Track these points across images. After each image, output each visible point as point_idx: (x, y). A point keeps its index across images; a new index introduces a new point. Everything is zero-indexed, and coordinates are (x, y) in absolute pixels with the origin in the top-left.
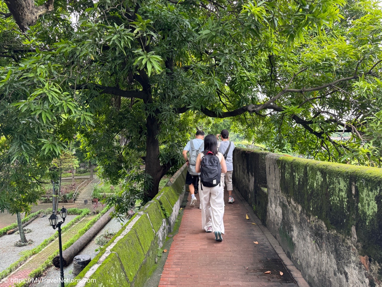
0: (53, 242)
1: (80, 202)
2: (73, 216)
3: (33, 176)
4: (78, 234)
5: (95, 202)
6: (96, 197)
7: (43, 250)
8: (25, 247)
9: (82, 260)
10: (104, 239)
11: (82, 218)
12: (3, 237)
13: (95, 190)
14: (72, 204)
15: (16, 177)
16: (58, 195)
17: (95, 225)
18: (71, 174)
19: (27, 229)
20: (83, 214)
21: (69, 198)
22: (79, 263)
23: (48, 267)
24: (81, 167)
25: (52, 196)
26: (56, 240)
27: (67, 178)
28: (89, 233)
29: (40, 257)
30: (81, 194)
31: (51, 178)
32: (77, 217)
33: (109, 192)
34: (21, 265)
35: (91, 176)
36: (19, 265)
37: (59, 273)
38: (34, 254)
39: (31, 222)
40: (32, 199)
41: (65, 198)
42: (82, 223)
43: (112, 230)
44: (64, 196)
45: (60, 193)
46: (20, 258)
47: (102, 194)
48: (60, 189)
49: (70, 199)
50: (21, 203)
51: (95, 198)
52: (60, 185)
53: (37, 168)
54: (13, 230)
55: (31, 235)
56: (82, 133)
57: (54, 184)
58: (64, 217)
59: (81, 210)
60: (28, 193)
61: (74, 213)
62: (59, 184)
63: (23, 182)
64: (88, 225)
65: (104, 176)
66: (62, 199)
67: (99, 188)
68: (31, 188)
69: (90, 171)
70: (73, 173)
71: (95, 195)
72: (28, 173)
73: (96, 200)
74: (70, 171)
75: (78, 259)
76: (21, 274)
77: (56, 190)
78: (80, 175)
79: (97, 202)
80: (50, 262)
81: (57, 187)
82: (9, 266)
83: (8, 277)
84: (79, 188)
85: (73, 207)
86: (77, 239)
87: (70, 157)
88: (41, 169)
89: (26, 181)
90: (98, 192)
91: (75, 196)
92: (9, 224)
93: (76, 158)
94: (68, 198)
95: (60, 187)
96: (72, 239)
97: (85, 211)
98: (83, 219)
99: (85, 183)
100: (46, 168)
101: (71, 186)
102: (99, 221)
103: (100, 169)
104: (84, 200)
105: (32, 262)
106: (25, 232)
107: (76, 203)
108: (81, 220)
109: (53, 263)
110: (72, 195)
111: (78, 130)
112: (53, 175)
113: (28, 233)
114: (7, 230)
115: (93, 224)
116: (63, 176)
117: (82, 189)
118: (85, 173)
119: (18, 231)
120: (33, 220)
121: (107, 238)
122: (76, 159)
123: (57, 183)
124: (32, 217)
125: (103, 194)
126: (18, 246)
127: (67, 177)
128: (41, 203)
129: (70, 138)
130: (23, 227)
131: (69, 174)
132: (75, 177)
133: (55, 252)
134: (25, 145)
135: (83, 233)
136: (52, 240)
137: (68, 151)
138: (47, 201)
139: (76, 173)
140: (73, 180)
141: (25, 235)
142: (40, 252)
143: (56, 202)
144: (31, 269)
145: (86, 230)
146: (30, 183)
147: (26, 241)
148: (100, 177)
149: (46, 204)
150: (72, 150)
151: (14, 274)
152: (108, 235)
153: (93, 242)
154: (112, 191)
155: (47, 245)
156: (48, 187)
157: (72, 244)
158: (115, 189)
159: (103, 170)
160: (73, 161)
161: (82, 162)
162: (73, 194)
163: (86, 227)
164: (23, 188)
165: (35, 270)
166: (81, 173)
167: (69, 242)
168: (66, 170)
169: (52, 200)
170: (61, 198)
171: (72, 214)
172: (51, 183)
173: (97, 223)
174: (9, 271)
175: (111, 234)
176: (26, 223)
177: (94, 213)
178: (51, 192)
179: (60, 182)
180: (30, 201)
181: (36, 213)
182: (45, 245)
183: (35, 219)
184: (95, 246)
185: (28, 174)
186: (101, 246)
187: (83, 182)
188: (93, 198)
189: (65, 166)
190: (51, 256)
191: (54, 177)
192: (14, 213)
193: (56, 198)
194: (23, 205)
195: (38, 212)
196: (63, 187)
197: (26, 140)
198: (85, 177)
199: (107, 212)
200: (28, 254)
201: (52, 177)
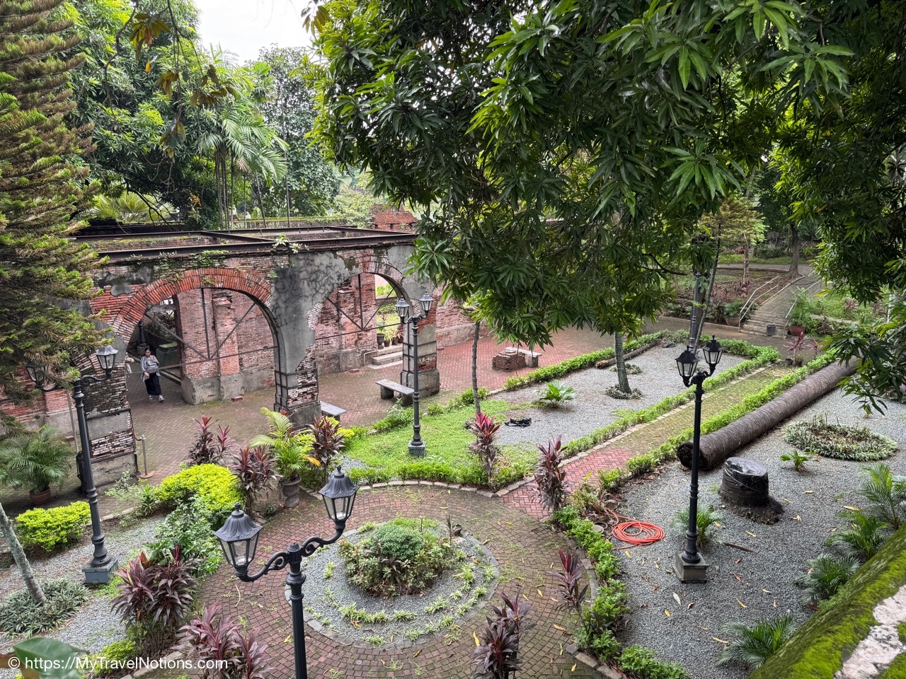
0: (683, 407)
1: (755, 327)
2: (735, 358)
3: (650, 255)
4: (743, 406)
5: (796, 334)
6: (799, 321)
7: (660, 418)
8: (625, 401)
9: (745, 471)
10: (809, 435)
11: (756, 368)
12: (588, 371)
13: (800, 304)
14: (736, 331)
15: (615, 252)
16: (705, 305)
17: (788, 394)
18: (743, 256)
19: (634, 366)
20: (759, 359)
21: (731, 314)
22: (736, 475)
23: (667, 459)
24: (768, 241)
25: (691, 305)
26: (689, 404)
27: (732, 266)
28: (771, 409)
29: (652, 432)
30: (760, 308)
31: (693, 262)
32: (744, 362)
33: (838, 316)
34: (614, 436)
35: (794, 267)
36: (611, 436)
37: (687, 481)
38: (640, 422)
39: (643, 352)
40: (646, 306)
41: (720, 313)
42: (756, 382)
43: (834, 418)
44: (718, 308)
45: (711, 300)
46: (615, 423)
47: (817, 317)
48: (711, 290)
49: (734, 317)
50: (622, 311)
51: (795, 324)
52: (713, 280)
53: (661, 236)
54: (607, 361)
55: (640, 380)
56: (789, 145)
57: (698, 276)
58: (712, 362)
59: (757, 347)
60: (636, 293)
61: (739, 351)
62: (710, 279)
63: (629, 264)
64: (771, 388)
65: (835, 271)
66: (713, 315)
67: (811, 301)
68: (644, 283)
69: (790, 255)
70: (747, 256)
71: (797, 318)
72: (641, 245)
73: (799, 329)
74: (739, 249)
75: (736, 467)
76: (614, 455)
77: (702, 291)
78: (763, 260)
79: (803, 336)
80: (672, 450)
81: (706, 284)
82: (594, 432)
83: (589, 451)
84: (758, 293)
85: (738, 338)
86: (739, 417)
87: (745, 214)
88: (671, 237)
89: (636, 266)
90: (807, 311)
91: (745, 310)
92: (600, 346)
93: (760, 217)
94: (728, 314)
95: (712, 287)
96: (726, 413)
97: (766, 351)
98: (758, 371)
99: (776, 282)
100: (683, 235)
101: (738, 286)
102: (800, 385)
103: (828, 250)
104: (767, 324)
105: (636, 437)
106: (627, 370)
107: (746, 329)
108: (754, 373)
109: (678, 455)
110: (738, 308)
111: (776, 137)
112: (699, 254)
113: (633, 373)
114: (597, 359)
115: (783, 389)
116: (723, 261)
117: (765, 298)
118: (778, 257)
119: (615, 366)
120: (646, 350)
121: (817, 434)
122: (759, 220)
123: (707, 275)
124: (645, 342)
125: (821, 317)
126: (613, 396)
127: (732, 262)
128: (667, 316)
129: (753, 160)
130: (626, 360)
131: (737, 257)
132: (751, 266)
133: (685, 432)
134: (628, 165)
135: (754, 405)
136: (682, 403)
137: (742, 198)
138: (679, 313)
139: (755, 255)
140: (746, 271)
141: (628, 376)
142: (653, 422)
143: (698, 319)
144: (633, 450)
145: (764, 401)
146: (642, 270)
147: (627, 390)
148: (823, 273)
149: (676, 319)
150: (751, 196)
151: (600, 449)
152: (823, 428)
153: (777, 433)
154: (848, 313)
155: (670, 410)
156: (686, 283)
157: (726, 424)
158: (859, 312)
159: (835, 255)
160: (751, 225)
161: (774, 228)
162: (742, 305)
163: (764, 392)
164: (627, 279)
165: (639, 457)
166: (767, 258)
167: (717, 417)
168: (731, 247)
169: (691, 312)
170: (712, 311)
171: (733, 354)
172: (692, 274)
173: (794, 390)
174: (591, 441)
175: (829, 428)
176: (633, 352)
177: (790, 364)
178: (691, 293)
179: (714, 272)
180: (641, 313)
181: (655, 335)
182: (666, 408)
183: (651, 347)
184: (783, 445)
185: (640, 249)
186: (798, 451)
187: (769, 279)
188: (790, 324)
189: (729, 236)
190: (675, 438)
191: (700, 259)
192: (605, 332)
193: (700, 310)
194: (625, 317)
195: (659, 333)
196: (719, 286)
197: (633, 152)
198: (778, 267)
199: (827, 368)
200: (630, 418)
201: (696, 260)
